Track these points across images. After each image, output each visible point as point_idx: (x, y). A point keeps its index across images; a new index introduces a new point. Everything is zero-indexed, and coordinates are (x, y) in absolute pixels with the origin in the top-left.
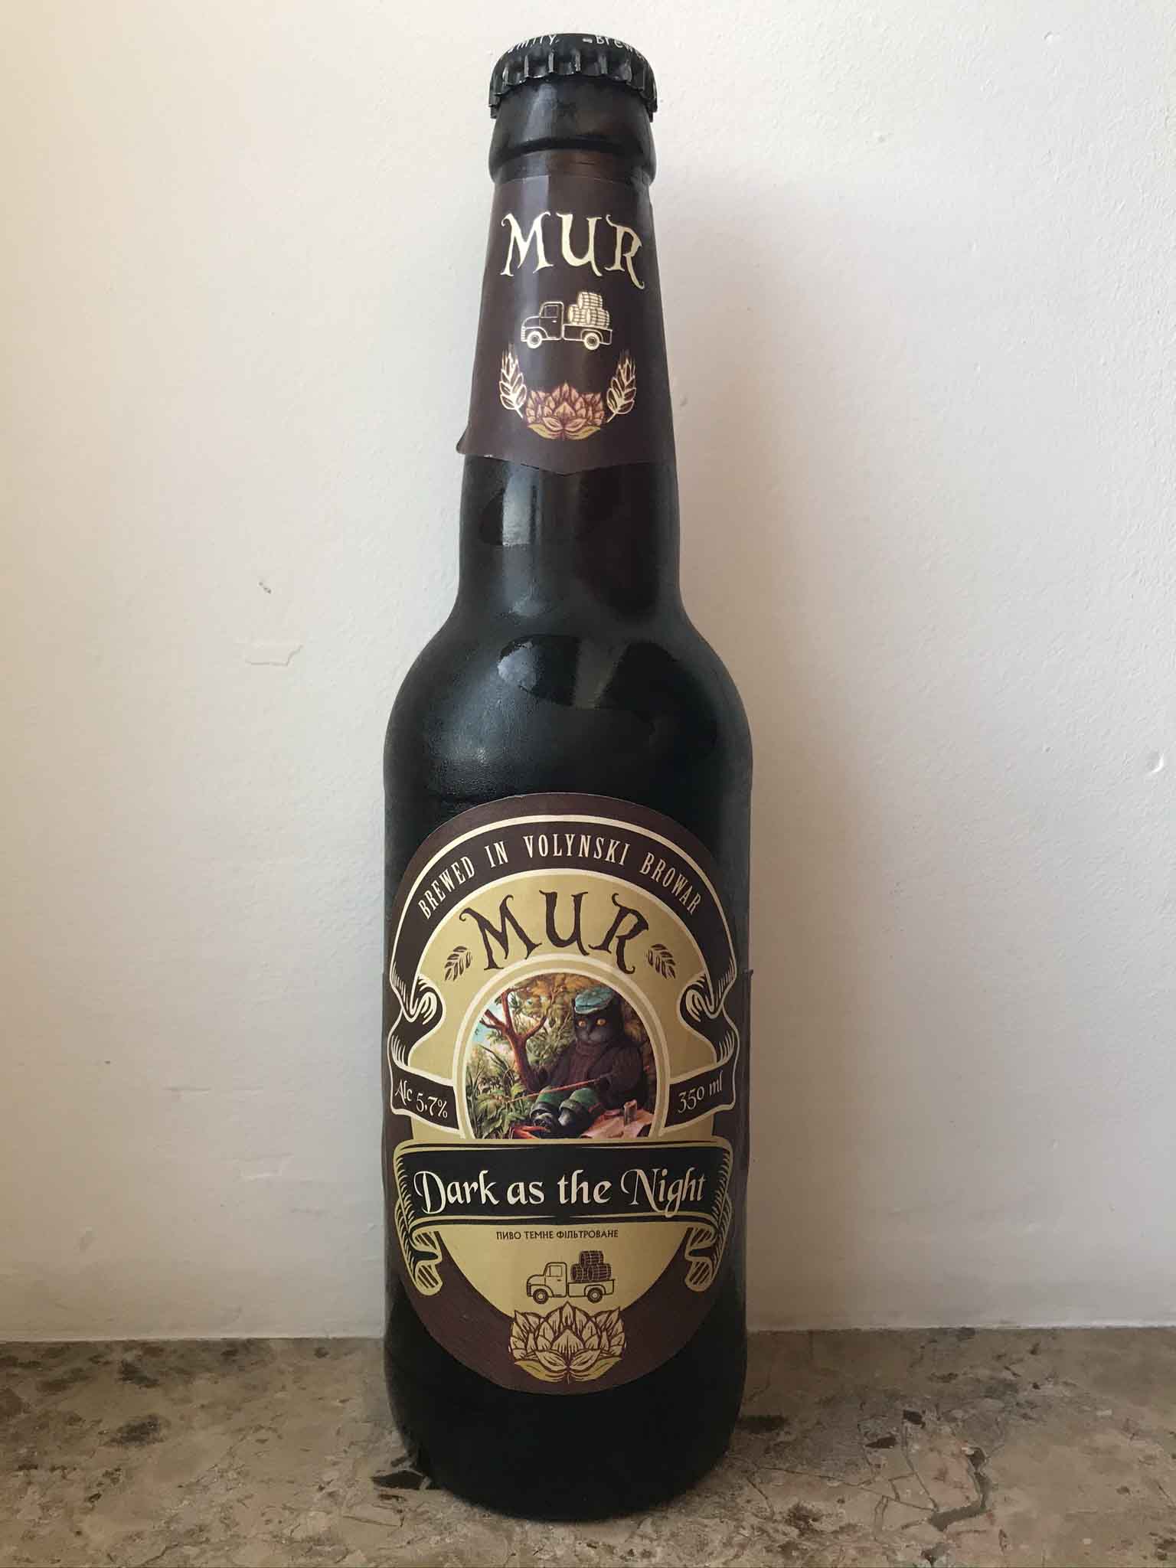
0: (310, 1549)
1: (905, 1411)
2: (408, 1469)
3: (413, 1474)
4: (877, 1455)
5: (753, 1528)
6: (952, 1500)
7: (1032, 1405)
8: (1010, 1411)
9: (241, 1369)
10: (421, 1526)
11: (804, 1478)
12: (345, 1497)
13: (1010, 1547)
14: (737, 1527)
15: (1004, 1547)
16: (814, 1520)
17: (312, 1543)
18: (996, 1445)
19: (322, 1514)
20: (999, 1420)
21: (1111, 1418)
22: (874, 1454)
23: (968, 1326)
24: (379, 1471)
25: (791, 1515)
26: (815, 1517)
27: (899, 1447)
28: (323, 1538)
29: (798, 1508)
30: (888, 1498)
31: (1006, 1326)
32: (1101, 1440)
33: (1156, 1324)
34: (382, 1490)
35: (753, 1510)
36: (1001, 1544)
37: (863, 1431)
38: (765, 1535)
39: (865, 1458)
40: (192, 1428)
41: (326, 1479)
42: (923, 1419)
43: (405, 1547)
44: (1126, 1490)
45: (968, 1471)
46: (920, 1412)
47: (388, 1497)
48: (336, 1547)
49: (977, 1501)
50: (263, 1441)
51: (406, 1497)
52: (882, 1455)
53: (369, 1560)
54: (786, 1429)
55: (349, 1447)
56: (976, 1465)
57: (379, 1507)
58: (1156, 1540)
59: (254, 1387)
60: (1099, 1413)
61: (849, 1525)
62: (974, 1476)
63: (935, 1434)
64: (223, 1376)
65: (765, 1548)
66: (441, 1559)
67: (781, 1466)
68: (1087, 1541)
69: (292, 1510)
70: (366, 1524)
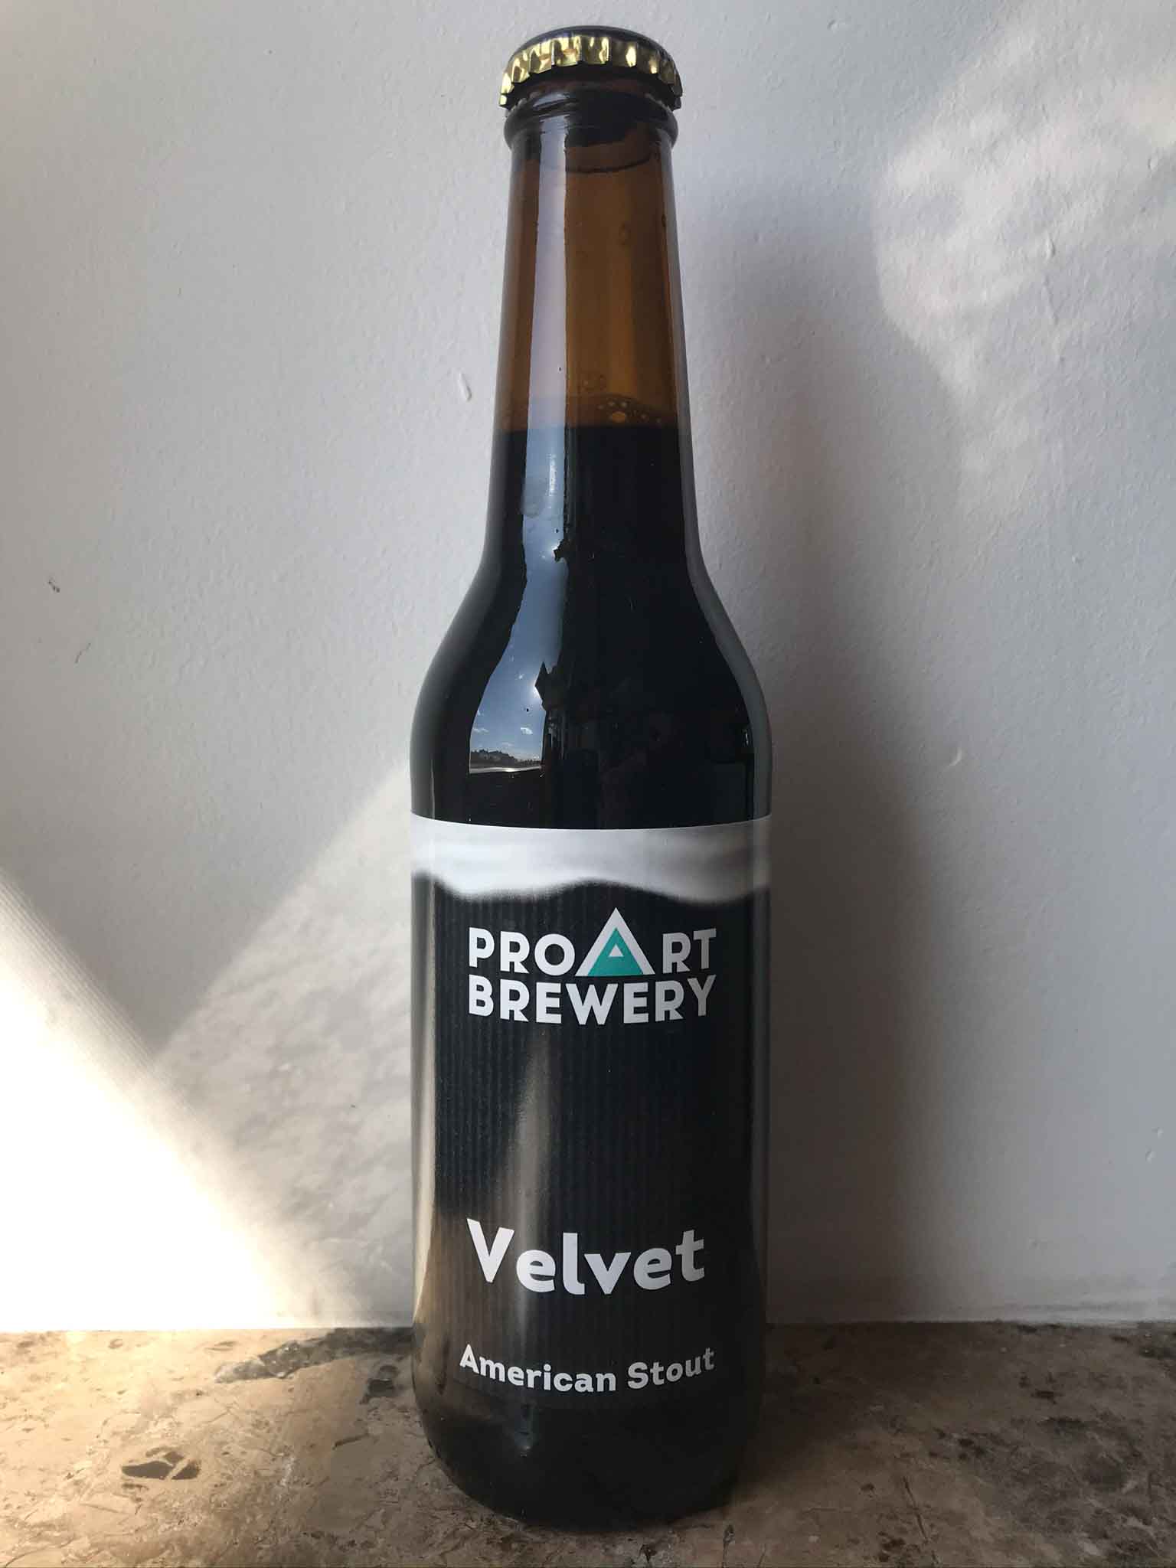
0: (39, 1534)
2: (161, 1460)
3: (162, 1463)
5: (482, 1520)
7: (806, 1400)
9: (32, 1360)
10: (154, 1514)
12: (88, 1486)
13: (732, 1543)
14: (466, 1519)
15: (726, 1544)
17: (42, 1529)
19: (62, 1500)
21: (881, 1413)
24: (131, 1461)
28: (54, 1523)
31: (810, 1321)
32: (863, 1436)
33: (961, 1319)
34: (129, 1480)
36: (724, 1540)
38: (492, 1526)
41: (77, 1467)
43: (131, 1535)
44: (871, 1487)
47: (131, 1486)
48: (66, 1532)
50: (28, 1430)
51: (150, 1487)
53: (93, 1546)
55: (112, 1436)
57: (119, 1495)
58: (884, 1540)
59: (38, 1378)
60: (873, 1409)
64: (12, 1366)
65: (488, 1539)
66: (162, 1546)
68: (813, 1539)
69: (34, 1497)
70: (104, 1512)
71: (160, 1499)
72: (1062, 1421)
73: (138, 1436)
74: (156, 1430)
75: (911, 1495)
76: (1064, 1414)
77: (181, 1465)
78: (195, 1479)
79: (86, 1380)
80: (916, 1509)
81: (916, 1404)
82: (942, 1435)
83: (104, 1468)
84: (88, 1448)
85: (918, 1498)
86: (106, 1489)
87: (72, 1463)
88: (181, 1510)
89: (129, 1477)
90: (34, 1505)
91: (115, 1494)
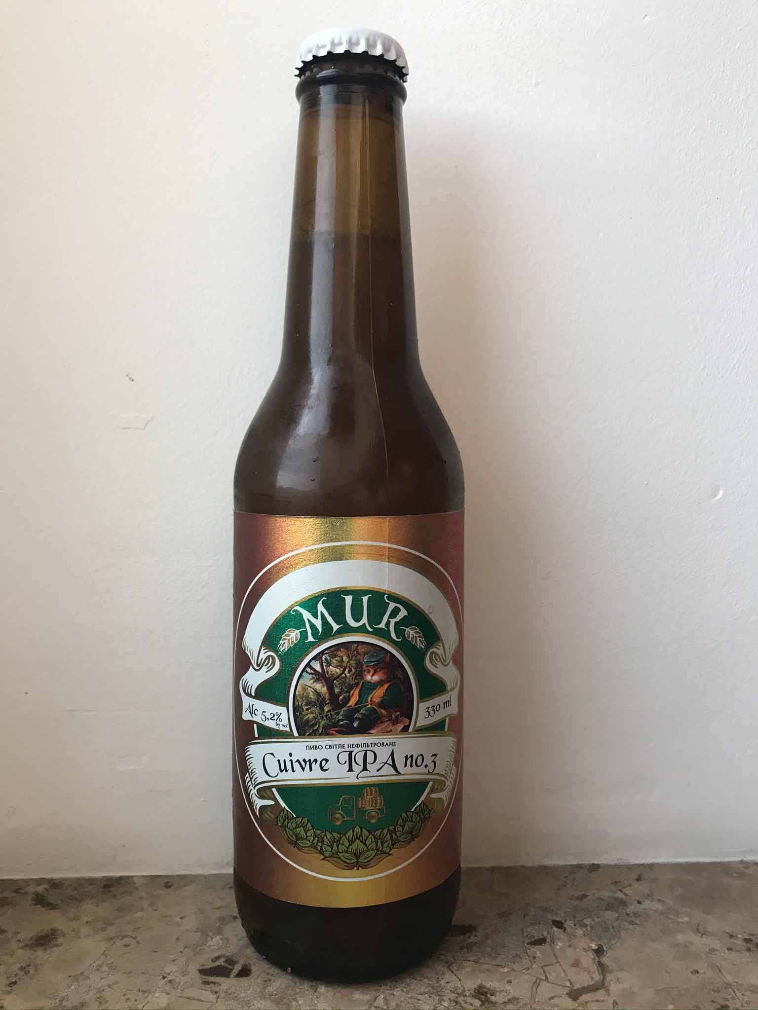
1: (553, 921)
3: (224, 966)
4: (534, 950)
5: (451, 1001)
6: (582, 980)
7: (636, 914)
8: (622, 920)
9: (114, 896)
10: (229, 1002)
11: (486, 966)
12: (179, 983)
14: (440, 1000)
16: (492, 995)
18: (613, 942)
19: (164, 994)
20: (615, 925)
21: (687, 923)
22: (532, 949)
23: (596, 862)
24: (203, 965)
25: (476, 991)
26: (491, 992)
27: (548, 945)
29: (480, 987)
30: (540, 979)
31: (620, 862)
32: (680, 938)
33: (718, 860)
34: (205, 979)
35: (451, 989)
37: (525, 934)
38: (458, 1005)
39: (527, 953)
40: (79, 937)
41: (167, 970)
42: (566, 925)
44: (697, 972)
45: (594, 959)
46: (563, 921)
47: (208, 983)
49: (598, 981)
50: (126, 946)
51: (220, 983)
52: (537, 951)
54: (474, 933)
55: (184, 949)
56: (599, 957)
57: (202, 989)
58: (716, 1005)
59: (122, 909)
60: (680, 920)
61: (514, 998)
62: (598, 965)
63: (572, 936)
64: (103, 901)
67: (470, 959)
68: (670, 1007)
69: (144, 992)
70: (193, 1001)
71: (229, 992)
73: (204, 947)
74: (213, 944)
75: (724, 976)
77: (237, 968)
78: (251, 977)
79: (156, 910)
80: (730, 985)
81: (709, 917)
82: (731, 936)
83: (186, 971)
84: (171, 957)
85: (729, 979)
86: (191, 986)
87: (163, 968)
88: (246, 999)
89: (204, 977)
90: (146, 998)
91: (198, 989)
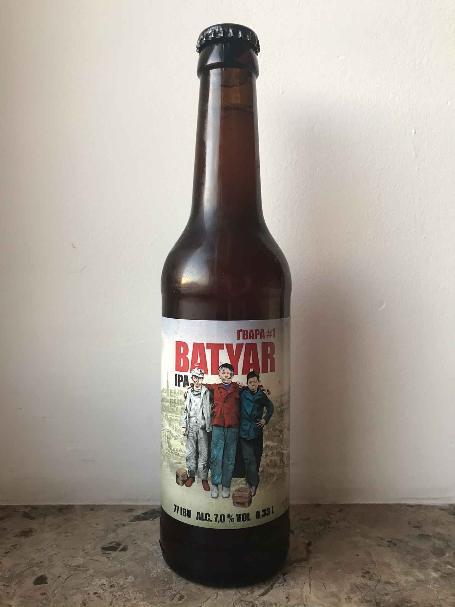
71: (115, 557)
72: (423, 535)
73: (106, 538)
74: (111, 536)
75: (372, 558)
76: (423, 533)
77: (121, 547)
78: (126, 551)
79: (84, 520)
80: (373, 562)
81: (372, 529)
82: (382, 539)
83: (95, 548)
84: (89, 542)
86: (97, 555)
87: (84, 547)
89: (103, 551)
90: (73, 559)
91: (100, 556)
